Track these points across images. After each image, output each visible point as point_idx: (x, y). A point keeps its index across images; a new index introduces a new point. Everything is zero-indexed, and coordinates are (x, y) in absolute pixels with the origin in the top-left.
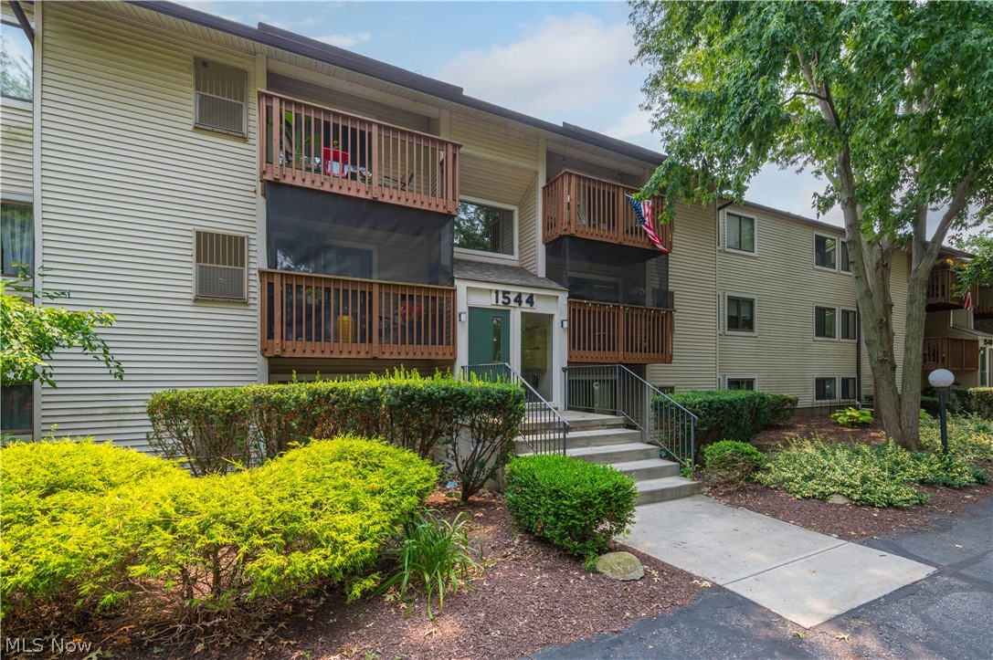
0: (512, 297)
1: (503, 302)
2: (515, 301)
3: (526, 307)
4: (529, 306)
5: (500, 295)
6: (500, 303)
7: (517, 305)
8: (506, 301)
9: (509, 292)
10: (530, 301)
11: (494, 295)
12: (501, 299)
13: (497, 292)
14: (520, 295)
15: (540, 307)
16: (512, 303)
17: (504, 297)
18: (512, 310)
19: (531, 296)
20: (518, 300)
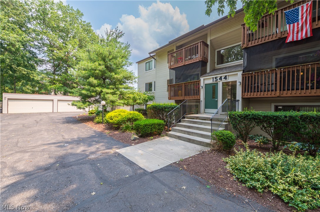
0: (218, 78)
1: (215, 81)
2: (219, 79)
3: (224, 80)
4: (225, 80)
5: (214, 79)
6: (214, 81)
7: (220, 80)
8: (216, 80)
9: (217, 77)
10: (225, 78)
11: (212, 79)
12: (214, 80)
13: (213, 78)
14: (221, 77)
15: (230, 79)
16: (218, 80)
17: (215, 79)
18: (219, 82)
19: (226, 76)
20: (221, 78)
